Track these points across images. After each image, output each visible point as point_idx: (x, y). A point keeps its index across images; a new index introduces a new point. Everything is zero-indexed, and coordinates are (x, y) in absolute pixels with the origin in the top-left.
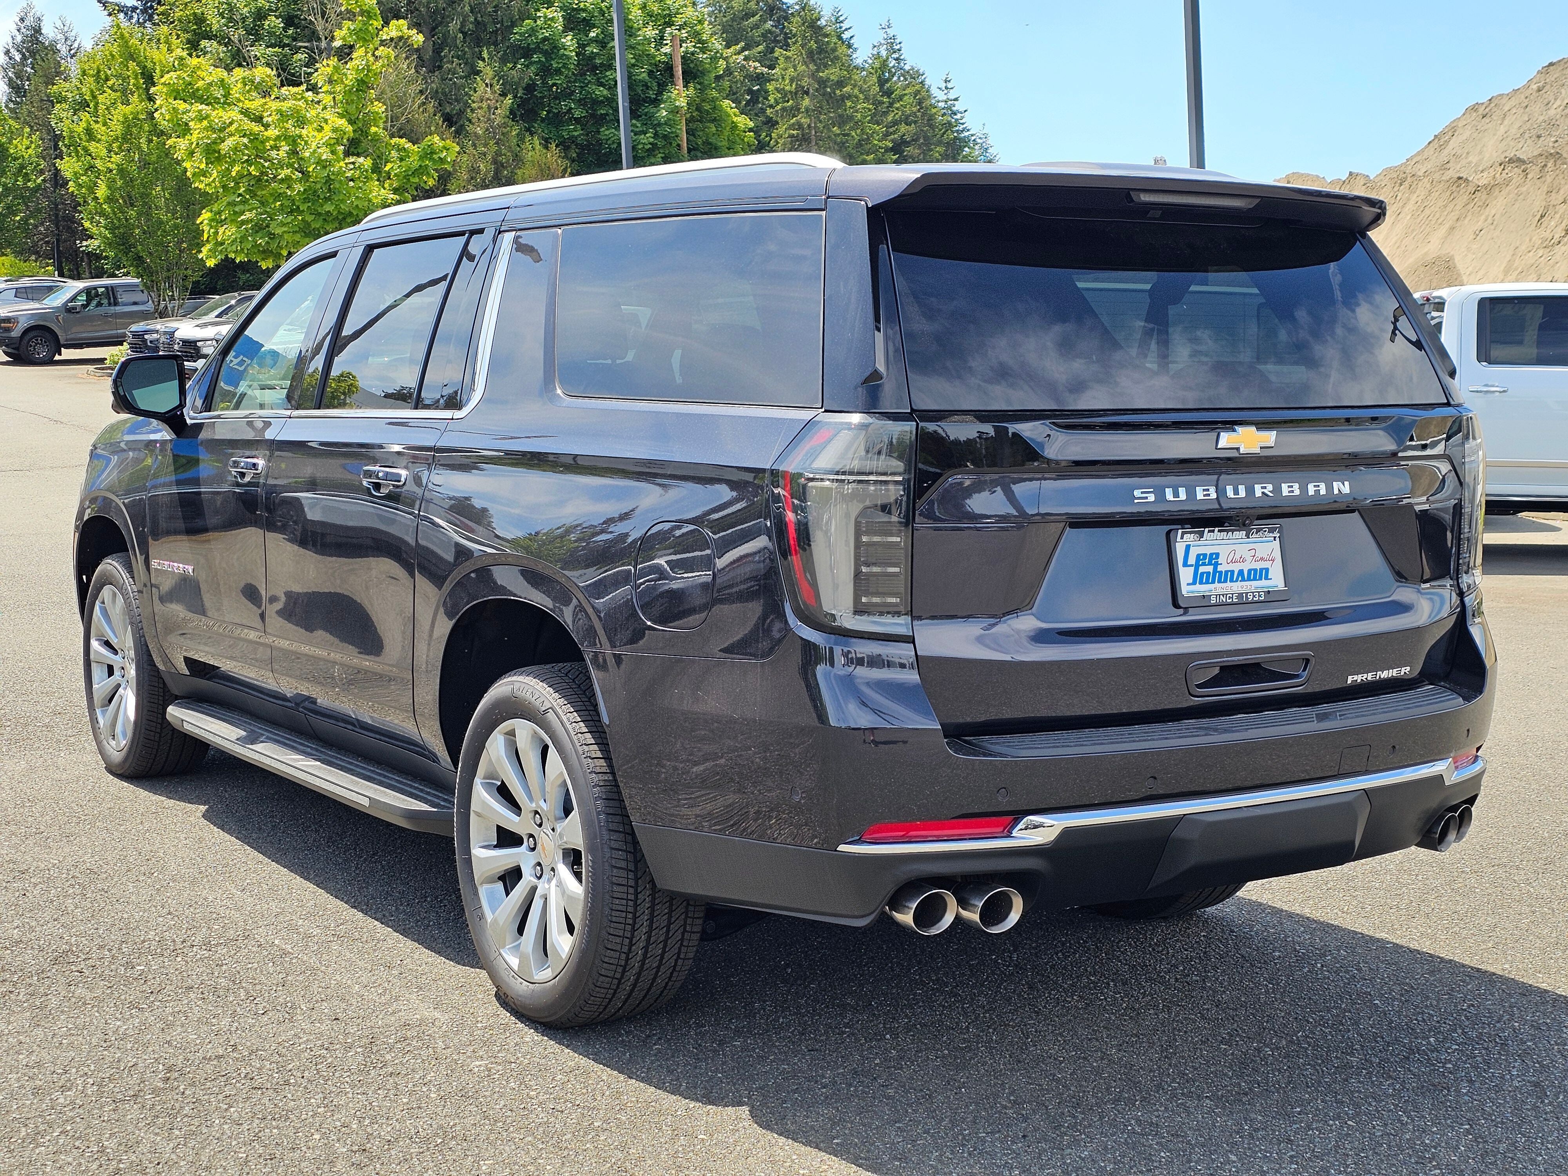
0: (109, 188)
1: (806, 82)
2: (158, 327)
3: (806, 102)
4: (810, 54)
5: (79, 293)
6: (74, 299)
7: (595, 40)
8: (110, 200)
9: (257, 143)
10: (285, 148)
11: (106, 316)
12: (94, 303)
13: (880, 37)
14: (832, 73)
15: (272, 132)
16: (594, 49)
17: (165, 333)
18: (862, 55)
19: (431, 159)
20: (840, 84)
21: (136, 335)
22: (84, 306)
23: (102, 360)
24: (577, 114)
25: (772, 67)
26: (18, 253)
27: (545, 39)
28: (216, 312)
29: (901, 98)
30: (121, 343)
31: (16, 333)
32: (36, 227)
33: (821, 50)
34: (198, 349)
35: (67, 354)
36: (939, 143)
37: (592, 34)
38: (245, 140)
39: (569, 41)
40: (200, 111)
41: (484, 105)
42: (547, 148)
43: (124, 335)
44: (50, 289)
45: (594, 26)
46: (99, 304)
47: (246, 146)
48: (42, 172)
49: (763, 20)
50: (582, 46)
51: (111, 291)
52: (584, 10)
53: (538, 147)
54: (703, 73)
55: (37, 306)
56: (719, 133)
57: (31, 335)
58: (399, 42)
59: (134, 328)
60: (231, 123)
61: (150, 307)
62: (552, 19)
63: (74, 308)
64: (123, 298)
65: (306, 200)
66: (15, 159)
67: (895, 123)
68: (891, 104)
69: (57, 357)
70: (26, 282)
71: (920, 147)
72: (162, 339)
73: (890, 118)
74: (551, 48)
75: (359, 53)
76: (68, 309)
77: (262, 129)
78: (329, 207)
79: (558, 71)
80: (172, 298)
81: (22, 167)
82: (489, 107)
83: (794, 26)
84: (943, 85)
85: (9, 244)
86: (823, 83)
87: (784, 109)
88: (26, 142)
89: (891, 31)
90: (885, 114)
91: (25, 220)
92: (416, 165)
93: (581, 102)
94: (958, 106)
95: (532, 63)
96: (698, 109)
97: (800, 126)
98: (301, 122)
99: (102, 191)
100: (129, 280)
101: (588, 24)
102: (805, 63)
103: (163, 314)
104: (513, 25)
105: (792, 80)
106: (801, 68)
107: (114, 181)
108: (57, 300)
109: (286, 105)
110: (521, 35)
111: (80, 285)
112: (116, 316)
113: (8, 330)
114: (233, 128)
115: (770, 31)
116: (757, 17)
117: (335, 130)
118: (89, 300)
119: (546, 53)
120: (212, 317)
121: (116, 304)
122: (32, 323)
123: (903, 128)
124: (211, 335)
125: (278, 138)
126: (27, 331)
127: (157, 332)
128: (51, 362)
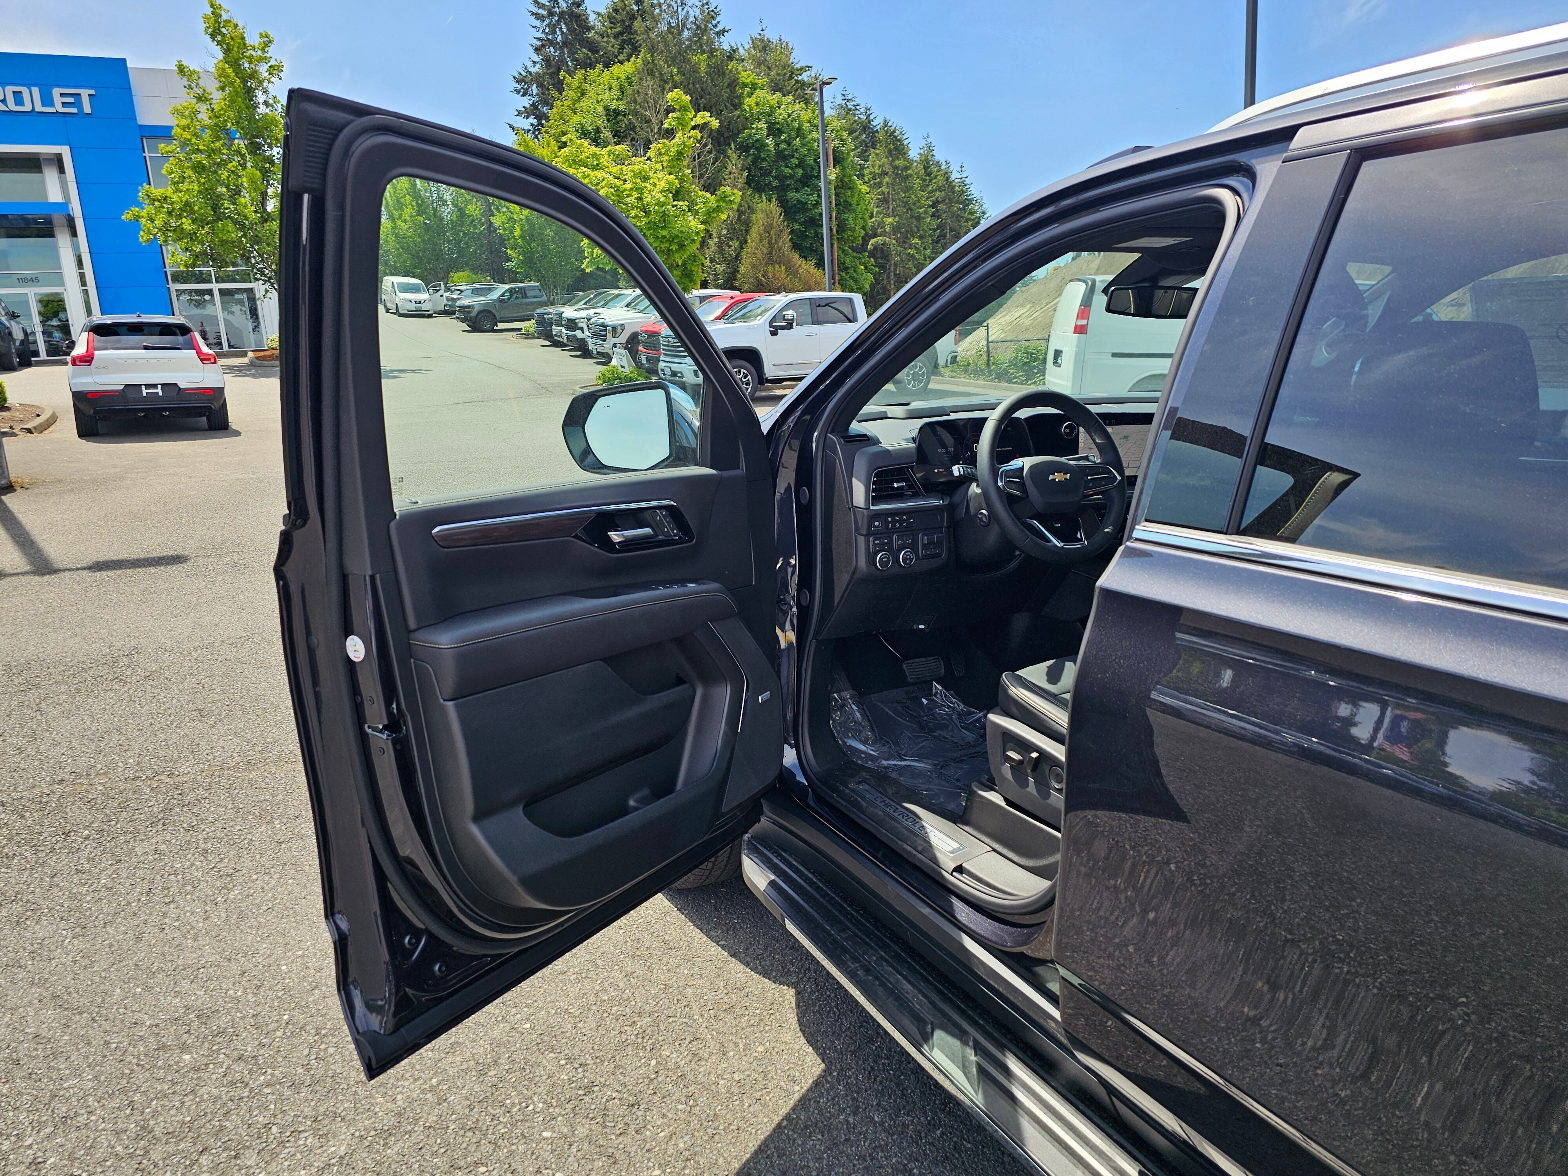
0: (521, 230)
1: (887, 168)
2: (552, 311)
3: (887, 179)
4: (890, 151)
5: (505, 292)
6: (503, 295)
7: (784, 141)
8: (522, 237)
9: (619, 193)
10: (635, 195)
11: (521, 304)
12: (514, 297)
13: (923, 143)
14: (899, 163)
15: (628, 186)
16: (783, 146)
17: (556, 314)
18: (914, 153)
19: (724, 201)
20: (906, 168)
21: (539, 315)
22: (509, 299)
23: (520, 329)
24: (774, 184)
25: (866, 161)
26: (472, 270)
27: (757, 140)
28: (583, 302)
29: (936, 178)
30: (529, 320)
31: (473, 314)
32: (480, 255)
33: (896, 149)
34: (576, 324)
35: (500, 326)
36: (958, 202)
37: (782, 137)
38: (612, 190)
39: (770, 141)
40: (584, 172)
41: (732, 176)
42: (770, 201)
43: (533, 315)
44: (490, 290)
45: (784, 133)
46: (517, 298)
47: (613, 194)
48: (483, 224)
49: (860, 134)
50: (777, 145)
51: (523, 291)
52: (778, 123)
53: (765, 200)
54: (843, 159)
55: (484, 299)
56: (852, 196)
57: (482, 315)
58: (702, 127)
59: (538, 311)
60: (603, 180)
61: (545, 298)
62: (761, 129)
63: (504, 300)
64: (529, 294)
65: (649, 229)
66: (469, 216)
67: (933, 191)
68: (931, 180)
69: (495, 328)
70: (477, 285)
71: (946, 204)
72: (555, 318)
73: (930, 189)
74: (760, 146)
75: (679, 134)
76: (500, 301)
77: (622, 182)
78: (664, 233)
79: (764, 159)
80: (557, 294)
81: (473, 221)
82: (735, 177)
83: (880, 136)
84: (959, 170)
85: (467, 265)
86: (896, 168)
87: (875, 184)
88: (474, 207)
89: (929, 140)
90: (928, 186)
91: (475, 251)
92: (715, 205)
93: (776, 177)
94: (967, 181)
95: (749, 155)
96: (842, 181)
97: (883, 193)
98: (646, 179)
99: (517, 232)
100: (532, 284)
101: (780, 132)
102: (886, 157)
103: (553, 304)
104: (739, 133)
105: (879, 167)
106: (884, 160)
107: (524, 226)
108: (495, 295)
109: (636, 168)
110: (744, 138)
111: (507, 287)
112: (527, 304)
113: (469, 312)
114: (604, 183)
115: (864, 141)
116: (858, 133)
117: (668, 182)
118: (511, 296)
119: (757, 149)
120: (580, 305)
121: (526, 297)
122: (482, 308)
123: (937, 194)
124: (584, 316)
125: (632, 189)
126: (480, 312)
127: (551, 313)
128: (493, 331)
